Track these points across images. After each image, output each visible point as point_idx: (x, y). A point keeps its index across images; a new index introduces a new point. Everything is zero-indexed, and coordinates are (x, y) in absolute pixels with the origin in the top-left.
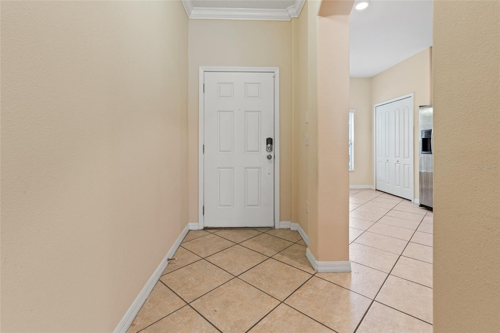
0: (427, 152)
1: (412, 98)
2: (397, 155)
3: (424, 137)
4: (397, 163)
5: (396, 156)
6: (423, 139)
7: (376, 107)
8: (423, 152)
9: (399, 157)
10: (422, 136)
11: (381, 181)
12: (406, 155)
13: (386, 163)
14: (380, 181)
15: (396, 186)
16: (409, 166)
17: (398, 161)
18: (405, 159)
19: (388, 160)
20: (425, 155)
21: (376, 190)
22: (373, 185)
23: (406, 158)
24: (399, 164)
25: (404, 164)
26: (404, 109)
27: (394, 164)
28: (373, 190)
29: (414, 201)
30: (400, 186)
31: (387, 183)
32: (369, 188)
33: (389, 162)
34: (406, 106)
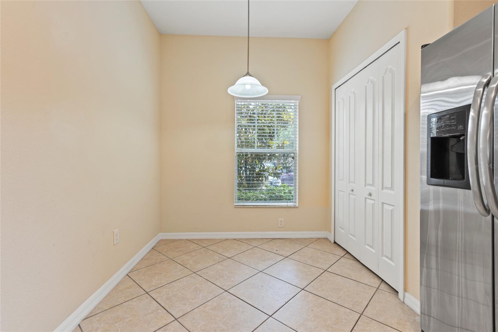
0: (446, 181)
1: (402, 46)
2: (370, 181)
4: (369, 197)
5: (367, 183)
6: (433, 139)
7: (335, 89)
8: (433, 179)
9: (373, 185)
10: (430, 130)
11: (342, 229)
12: (388, 184)
13: (351, 195)
14: (340, 227)
15: (367, 247)
16: (393, 207)
17: (370, 195)
18: (384, 190)
19: (352, 191)
20: (441, 188)
21: (335, 243)
22: (330, 232)
23: (387, 188)
24: (373, 202)
25: (383, 203)
26: (383, 77)
27: (364, 199)
28: (331, 242)
29: (404, 298)
30: (373, 249)
31: (351, 235)
32: (325, 237)
33: (354, 193)
34: (387, 69)
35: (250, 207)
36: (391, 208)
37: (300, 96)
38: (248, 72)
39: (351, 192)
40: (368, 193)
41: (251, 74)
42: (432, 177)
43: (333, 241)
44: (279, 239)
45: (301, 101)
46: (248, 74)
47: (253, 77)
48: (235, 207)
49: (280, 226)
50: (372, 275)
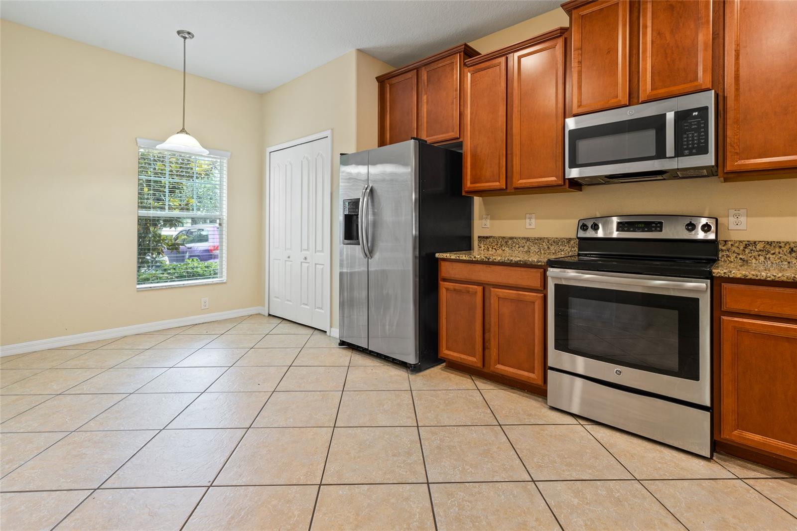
0: (351, 241)
1: (329, 139)
2: (305, 246)
3: (347, 213)
4: (304, 261)
5: (303, 248)
6: (345, 215)
7: (270, 153)
8: (346, 241)
9: (308, 250)
10: (344, 210)
11: (278, 298)
12: (319, 248)
13: (287, 262)
14: (275, 297)
15: (302, 306)
17: (306, 258)
18: (317, 253)
19: (289, 257)
20: (349, 246)
21: (269, 315)
22: (264, 306)
23: (318, 251)
24: (308, 264)
25: (316, 264)
26: (316, 159)
27: (300, 263)
28: (264, 316)
29: (330, 333)
30: (308, 306)
31: (288, 300)
32: (257, 313)
33: (290, 259)
34: (319, 154)
35: (163, 289)
36: (322, 267)
37: (230, 154)
38: (183, 129)
39: (288, 259)
40: (304, 257)
41: (188, 132)
42: (345, 239)
43: (267, 314)
44: (203, 323)
45: (230, 159)
46: (183, 131)
47: (189, 135)
48: (138, 291)
49: (203, 308)
50: (307, 328)
